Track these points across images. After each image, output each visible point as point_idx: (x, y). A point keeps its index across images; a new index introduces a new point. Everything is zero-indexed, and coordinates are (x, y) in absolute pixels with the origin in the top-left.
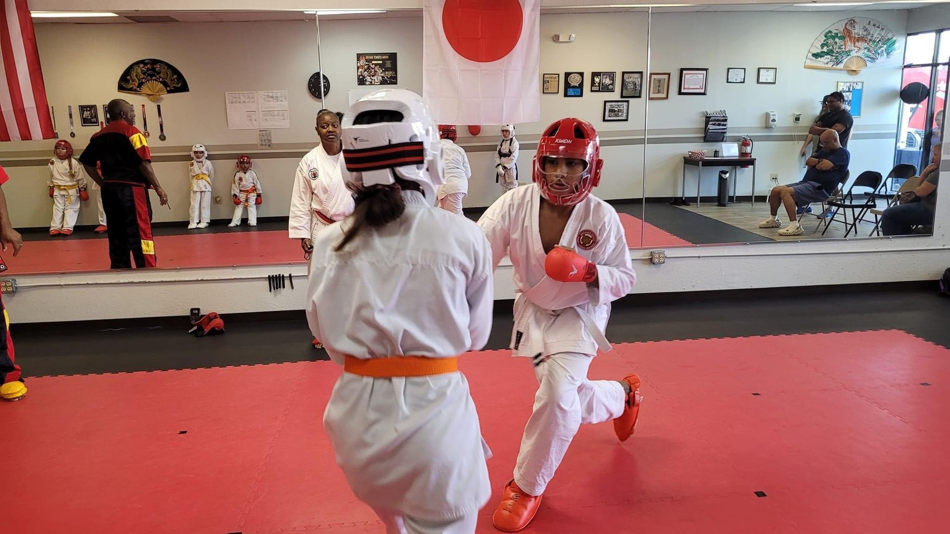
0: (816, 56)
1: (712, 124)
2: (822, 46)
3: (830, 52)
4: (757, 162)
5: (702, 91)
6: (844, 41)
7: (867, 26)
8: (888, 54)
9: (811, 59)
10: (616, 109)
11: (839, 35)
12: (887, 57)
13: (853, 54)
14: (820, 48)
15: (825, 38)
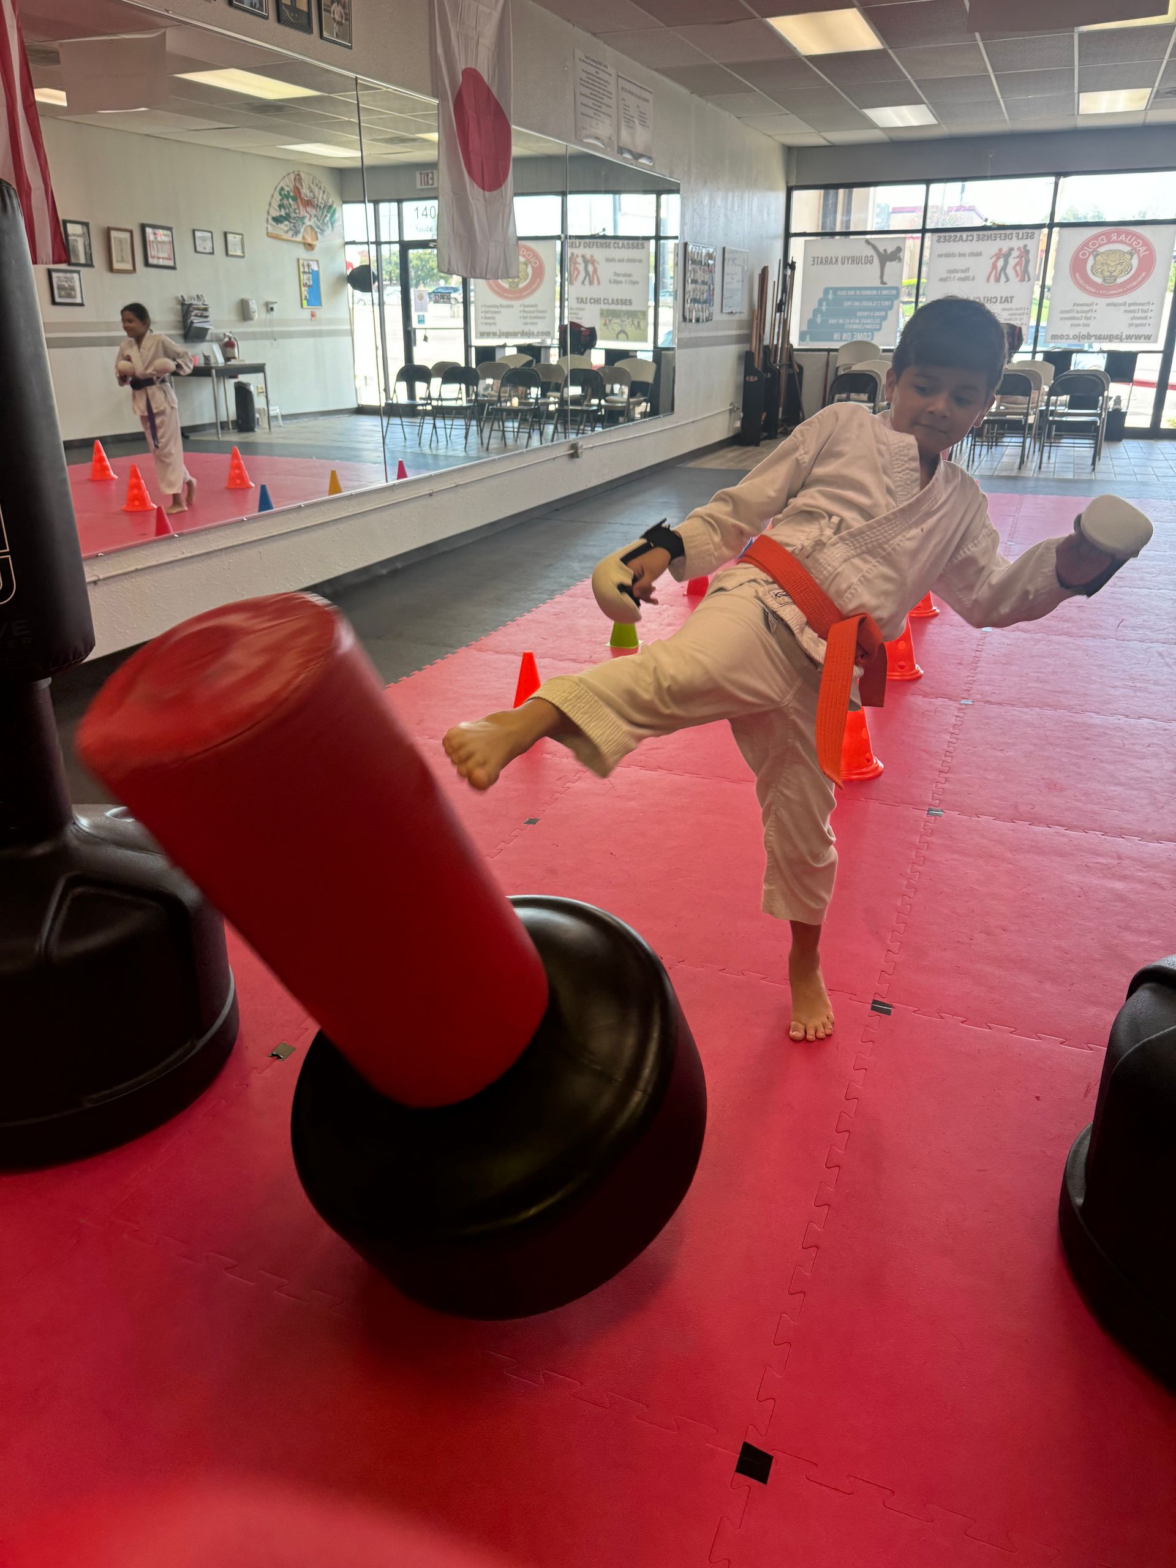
0: (277, 220)
1: (196, 315)
2: (281, 206)
3: (287, 218)
4: (267, 368)
5: (171, 263)
6: (297, 203)
7: (312, 185)
8: (332, 224)
9: (271, 225)
10: (66, 285)
11: (292, 194)
12: (332, 230)
13: (308, 222)
14: (277, 208)
15: (280, 197)
